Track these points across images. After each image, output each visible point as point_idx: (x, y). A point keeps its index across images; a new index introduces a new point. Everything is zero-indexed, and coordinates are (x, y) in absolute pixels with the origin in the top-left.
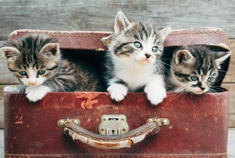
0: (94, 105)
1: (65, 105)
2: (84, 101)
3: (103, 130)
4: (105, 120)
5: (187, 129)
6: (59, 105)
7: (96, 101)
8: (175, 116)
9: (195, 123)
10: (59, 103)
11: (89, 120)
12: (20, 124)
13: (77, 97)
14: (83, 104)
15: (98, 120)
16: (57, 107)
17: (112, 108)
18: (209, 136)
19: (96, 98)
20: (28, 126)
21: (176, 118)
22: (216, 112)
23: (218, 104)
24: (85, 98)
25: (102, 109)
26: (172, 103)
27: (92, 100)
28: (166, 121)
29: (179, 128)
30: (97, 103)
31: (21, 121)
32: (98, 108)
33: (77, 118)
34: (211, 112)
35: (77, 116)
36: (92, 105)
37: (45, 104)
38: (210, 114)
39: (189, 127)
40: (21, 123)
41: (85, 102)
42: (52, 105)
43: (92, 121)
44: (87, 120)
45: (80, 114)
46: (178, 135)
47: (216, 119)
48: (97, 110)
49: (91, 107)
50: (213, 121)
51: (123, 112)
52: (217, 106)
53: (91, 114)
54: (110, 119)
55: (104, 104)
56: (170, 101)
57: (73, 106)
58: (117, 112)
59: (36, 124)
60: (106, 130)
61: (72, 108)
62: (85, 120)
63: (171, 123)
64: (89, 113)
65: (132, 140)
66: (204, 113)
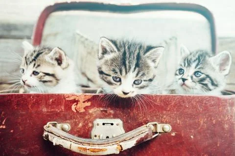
0: (86, 108)
1: (53, 108)
2: (75, 103)
3: (96, 136)
4: (98, 125)
5: (192, 137)
6: (47, 108)
7: (89, 104)
8: (178, 121)
9: (202, 130)
10: (47, 105)
11: (80, 125)
12: (2, 128)
13: (67, 99)
14: (73, 107)
15: (90, 125)
16: (45, 110)
17: (106, 111)
18: (218, 145)
19: (88, 100)
20: (12, 131)
21: (179, 124)
22: (226, 118)
23: (229, 108)
24: (77, 99)
25: (95, 112)
26: (174, 106)
27: (84, 102)
28: (168, 128)
29: (183, 135)
30: (90, 106)
31: (3, 125)
32: (91, 111)
33: (68, 123)
34: (220, 117)
35: (67, 120)
36: (84, 108)
37: (31, 107)
38: (220, 120)
39: (195, 134)
40: (4, 127)
41: (77, 105)
42: (39, 108)
43: (84, 126)
44: (78, 124)
45: (71, 118)
46: (182, 143)
47: (226, 126)
48: (89, 114)
49: (82, 110)
50: (223, 129)
51: (119, 116)
52: (227, 111)
53: (83, 117)
54: (104, 124)
55: (98, 107)
56: (173, 104)
57: (63, 109)
58: (112, 116)
59: (21, 129)
60: (99, 137)
61: (62, 111)
62: (76, 124)
63: (174, 129)
64: (81, 117)
65: (121, 146)
66: (213, 119)
